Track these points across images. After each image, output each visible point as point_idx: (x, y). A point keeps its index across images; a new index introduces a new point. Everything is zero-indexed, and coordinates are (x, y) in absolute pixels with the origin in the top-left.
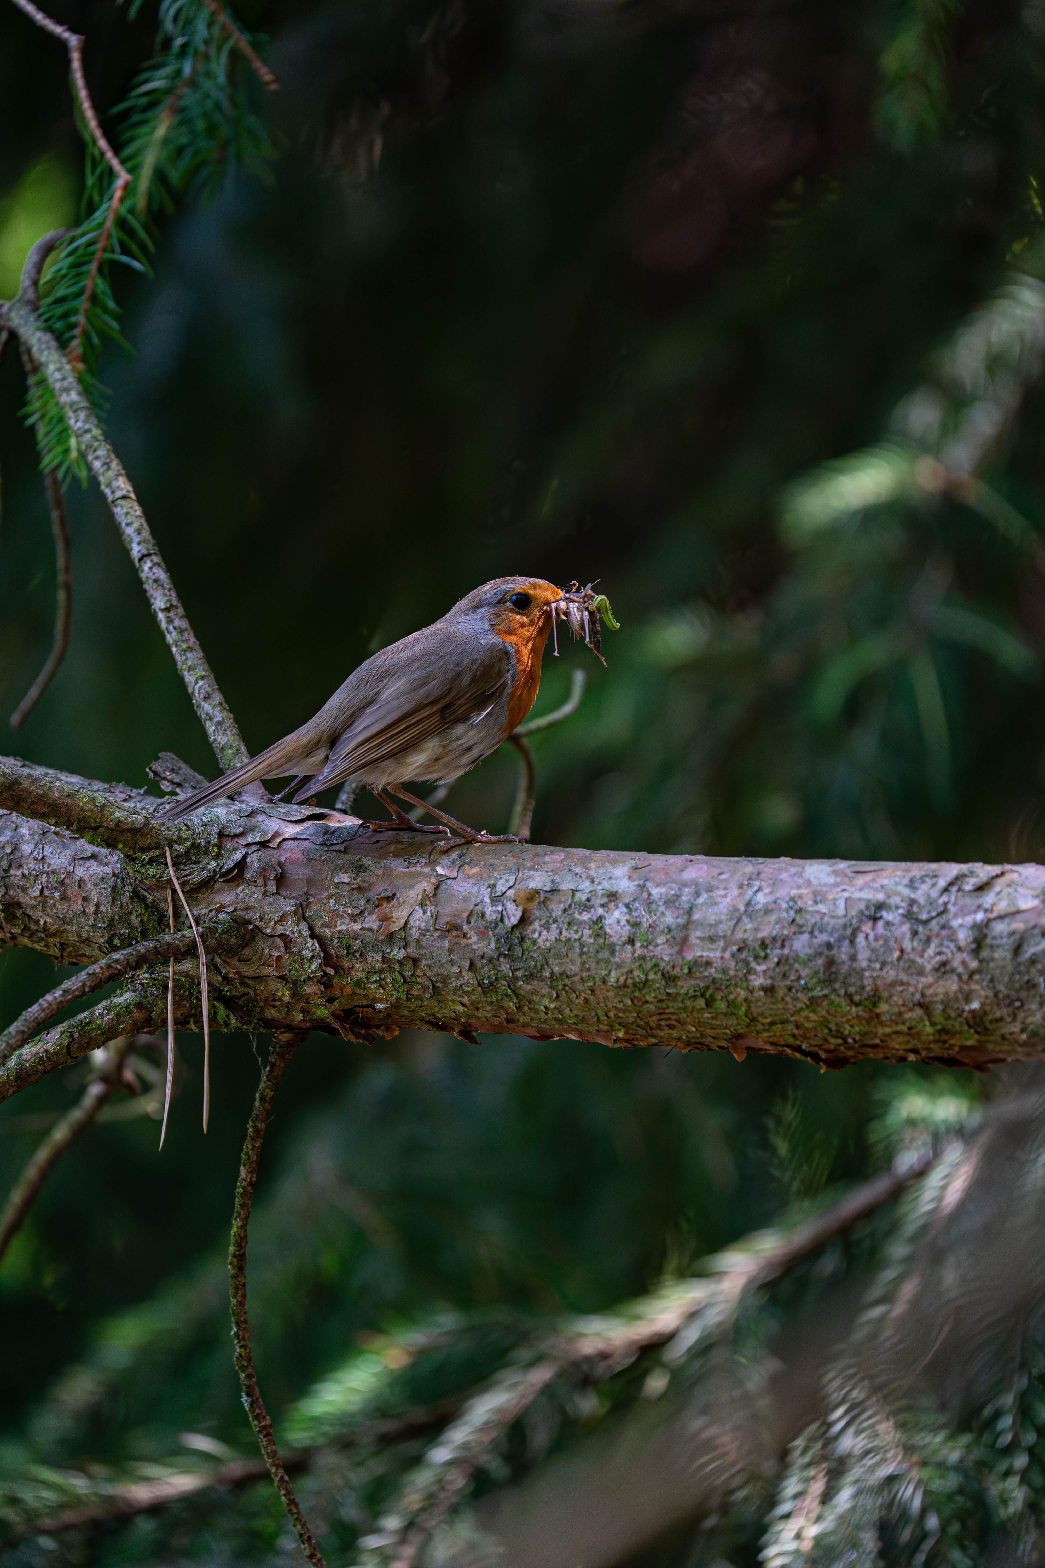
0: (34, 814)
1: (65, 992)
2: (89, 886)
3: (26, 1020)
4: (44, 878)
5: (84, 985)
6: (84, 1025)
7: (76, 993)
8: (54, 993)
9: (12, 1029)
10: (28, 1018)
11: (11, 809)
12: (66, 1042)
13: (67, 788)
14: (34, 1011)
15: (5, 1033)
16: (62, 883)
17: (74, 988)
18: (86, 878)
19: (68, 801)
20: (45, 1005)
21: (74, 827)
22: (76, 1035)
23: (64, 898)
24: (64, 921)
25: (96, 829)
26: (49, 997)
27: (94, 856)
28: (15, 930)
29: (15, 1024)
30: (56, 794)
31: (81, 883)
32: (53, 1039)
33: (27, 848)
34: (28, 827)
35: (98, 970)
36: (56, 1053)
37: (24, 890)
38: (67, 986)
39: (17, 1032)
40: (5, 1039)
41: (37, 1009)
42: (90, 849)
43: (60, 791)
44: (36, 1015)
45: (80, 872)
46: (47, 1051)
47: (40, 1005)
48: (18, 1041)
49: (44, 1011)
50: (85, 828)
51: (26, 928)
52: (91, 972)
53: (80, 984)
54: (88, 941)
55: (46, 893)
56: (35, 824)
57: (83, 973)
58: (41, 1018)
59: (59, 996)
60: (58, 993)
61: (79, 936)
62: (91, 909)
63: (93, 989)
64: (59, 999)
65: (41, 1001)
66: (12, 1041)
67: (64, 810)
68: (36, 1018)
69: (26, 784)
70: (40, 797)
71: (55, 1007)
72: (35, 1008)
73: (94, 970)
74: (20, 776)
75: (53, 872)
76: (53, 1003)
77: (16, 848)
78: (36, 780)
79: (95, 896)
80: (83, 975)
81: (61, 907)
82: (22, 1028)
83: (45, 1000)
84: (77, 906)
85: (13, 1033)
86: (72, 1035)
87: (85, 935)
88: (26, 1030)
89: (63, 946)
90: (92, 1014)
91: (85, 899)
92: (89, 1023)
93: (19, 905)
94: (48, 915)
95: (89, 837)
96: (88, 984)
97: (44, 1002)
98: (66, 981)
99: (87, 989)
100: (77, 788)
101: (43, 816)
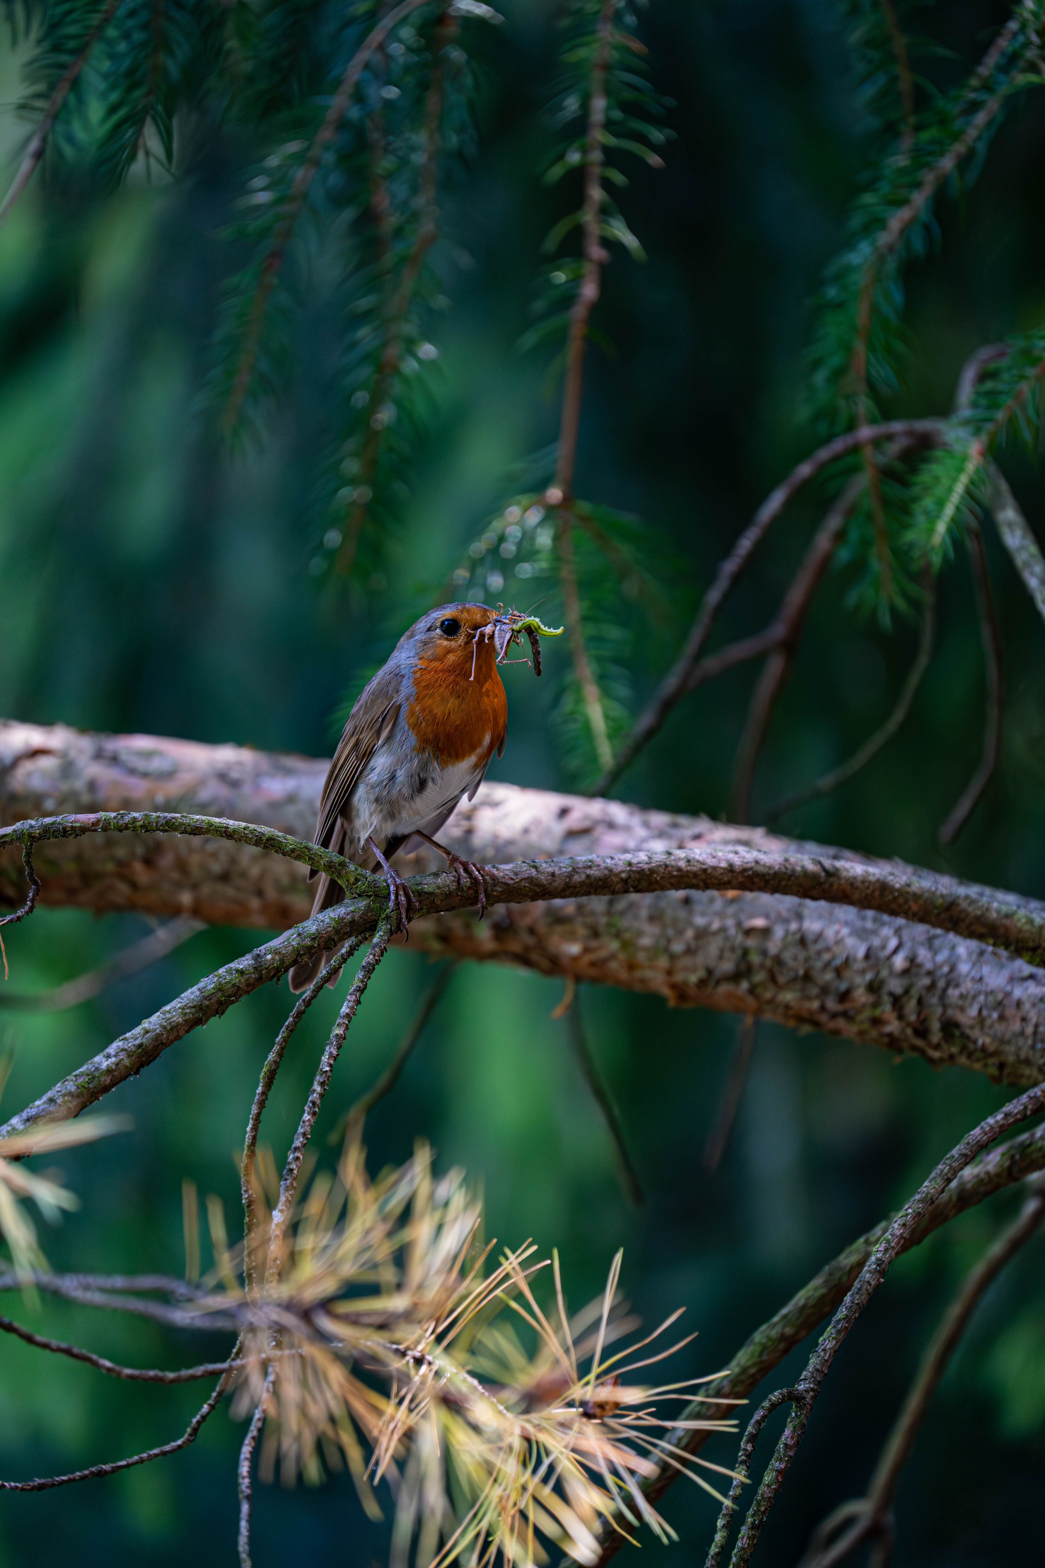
0: (971, 934)
1: (1007, 1115)
2: (1027, 1006)
3: (968, 1143)
4: (982, 998)
5: (1026, 1108)
6: (1024, 1147)
7: (1019, 1116)
8: (995, 1116)
9: (955, 1152)
10: (970, 1141)
11: (948, 930)
12: (1007, 1163)
13: (1004, 909)
14: (977, 1134)
15: (948, 1156)
16: (1000, 1004)
17: (1016, 1111)
18: (1024, 998)
19: (1007, 922)
20: (988, 1129)
21: (1012, 948)
22: (1017, 1157)
23: (1002, 1018)
24: (1003, 1041)
25: (1034, 950)
26: (991, 1121)
27: (1032, 977)
28: (954, 1050)
29: (958, 1147)
30: (994, 915)
31: (1019, 1004)
32: (993, 1160)
33: (964, 968)
34: (964, 947)
35: (1039, 1093)
36: (998, 1175)
37: (962, 1009)
38: (1008, 1109)
39: (960, 1155)
40: (948, 1162)
41: (979, 1132)
42: (1028, 969)
43: (998, 911)
44: (979, 1138)
45: (1018, 992)
46: (988, 1173)
47: (982, 1128)
48: (960, 1164)
49: (986, 1134)
50: (1023, 948)
51: (963, 1048)
52: (1032, 1095)
53: (1022, 1107)
54: (1027, 1062)
55: (985, 1013)
56: (973, 944)
57: (1025, 1096)
58: (984, 1141)
59: (1002, 1119)
60: (1000, 1117)
61: (1018, 1056)
62: (1029, 1030)
63: (1035, 1112)
64: (1001, 1123)
65: (983, 1124)
66: (955, 1164)
67: (1002, 931)
68: (979, 1141)
69: (964, 905)
70: (978, 919)
71: (997, 1130)
72: (977, 1131)
73: (1036, 1093)
74: (958, 897)
75: (992, 992)
76: (995, 1126)
77: (953, 969)
78: (973, 902)
79: (1033, 1017)
80: (1024, 1098)
81: (1000, 1028)
82: (964, 1151)
83: (987, 1123)
84: (1016, 1026)
85: (956, 1156)
86: (1012, 1157)
87: (1023, 1055)
88: (969, 1153)
89: (1002, 1066)
90: (1033, 1135)
91: (1024, 1019)
92: (1030, 1145)
93: (957, 1025)
94: (988, 1035)
95: (1027, 958)
96: (1030, 1107)
97: (986, 1126)
98: (1007, 1104)
99: (1029, 1113)
100: (1014, 908)
101: (980, 937)
